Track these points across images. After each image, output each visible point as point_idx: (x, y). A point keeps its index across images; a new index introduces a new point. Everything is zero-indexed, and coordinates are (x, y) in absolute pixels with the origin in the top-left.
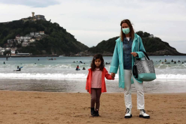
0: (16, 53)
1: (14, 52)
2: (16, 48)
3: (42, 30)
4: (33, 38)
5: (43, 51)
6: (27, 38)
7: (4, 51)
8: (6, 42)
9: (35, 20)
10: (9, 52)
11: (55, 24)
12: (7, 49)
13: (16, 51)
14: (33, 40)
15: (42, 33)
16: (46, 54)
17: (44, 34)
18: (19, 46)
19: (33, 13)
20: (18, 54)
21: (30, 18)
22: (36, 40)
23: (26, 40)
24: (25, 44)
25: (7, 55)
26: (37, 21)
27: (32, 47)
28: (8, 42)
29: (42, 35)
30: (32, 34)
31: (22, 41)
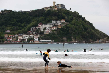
0: (39, 40)
1: (37, 39)
2: (39, 36)
3: (63, 18)
4: (55, 25)
5: (64, 38)
6: (49, 26)
7: (27, 38)
8: (29, 30)
9: (56, 9)
10: (32, 39)
11: (75, 12)
12: (31, 36)
13: (39, 38)
14: (55, 28)
15: (63, 21)
16: (66, 41)
17: (64, 22)
18: (42, 33)
19: (54, 3)
20: (41, 40)
21: (51, 7)
22: (58, 28)
23: (48, 28)
24: (47, 31)
25: (31, 42)
26: (58, 10)
27: (54, 34)
28: (31, 30)
29: (63, 23)
30: (54, 22)
31: (44, 29)
